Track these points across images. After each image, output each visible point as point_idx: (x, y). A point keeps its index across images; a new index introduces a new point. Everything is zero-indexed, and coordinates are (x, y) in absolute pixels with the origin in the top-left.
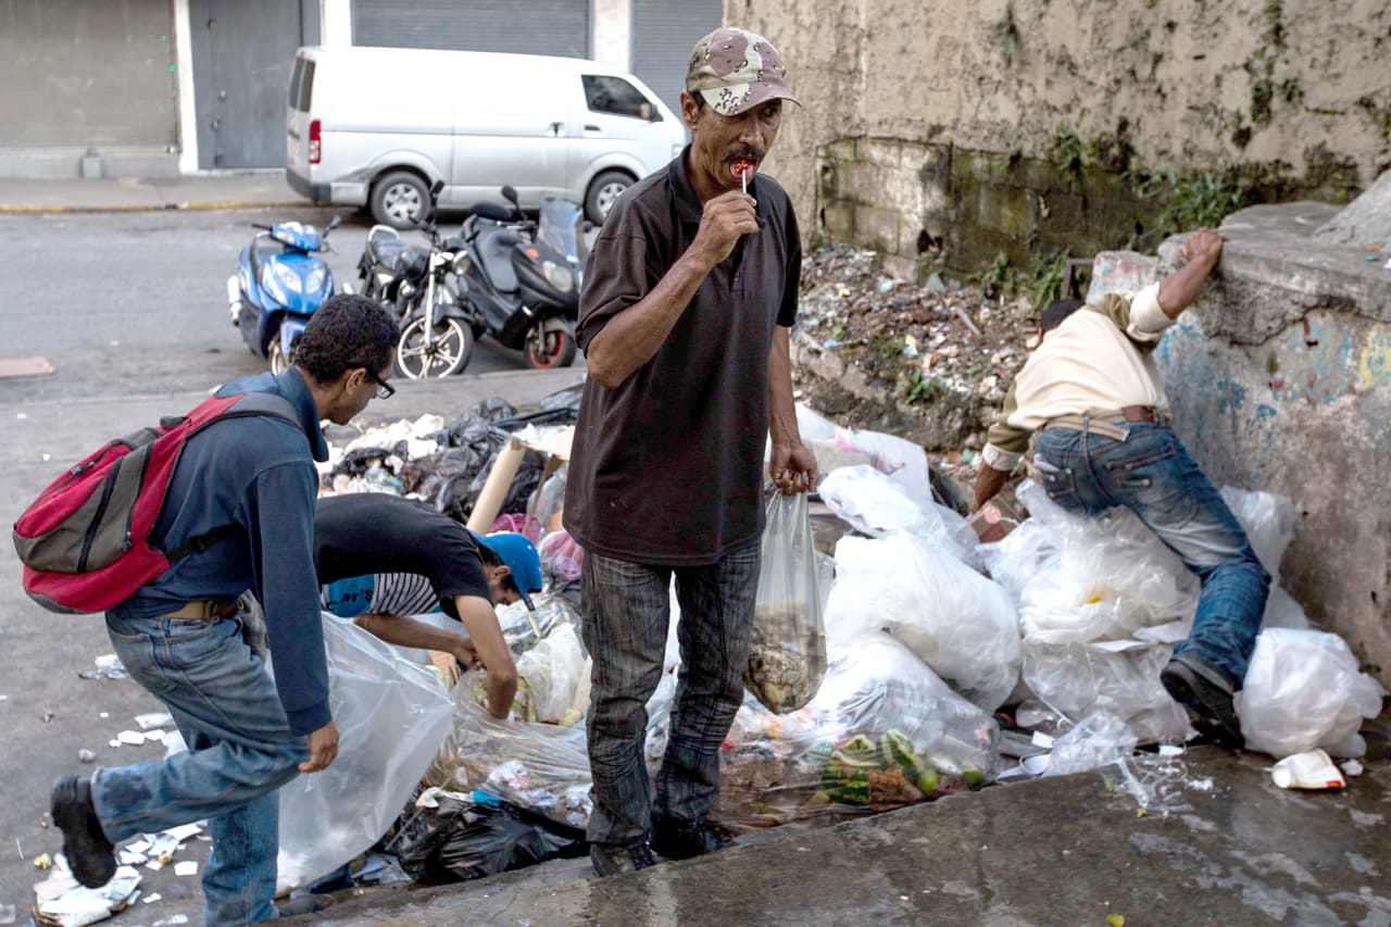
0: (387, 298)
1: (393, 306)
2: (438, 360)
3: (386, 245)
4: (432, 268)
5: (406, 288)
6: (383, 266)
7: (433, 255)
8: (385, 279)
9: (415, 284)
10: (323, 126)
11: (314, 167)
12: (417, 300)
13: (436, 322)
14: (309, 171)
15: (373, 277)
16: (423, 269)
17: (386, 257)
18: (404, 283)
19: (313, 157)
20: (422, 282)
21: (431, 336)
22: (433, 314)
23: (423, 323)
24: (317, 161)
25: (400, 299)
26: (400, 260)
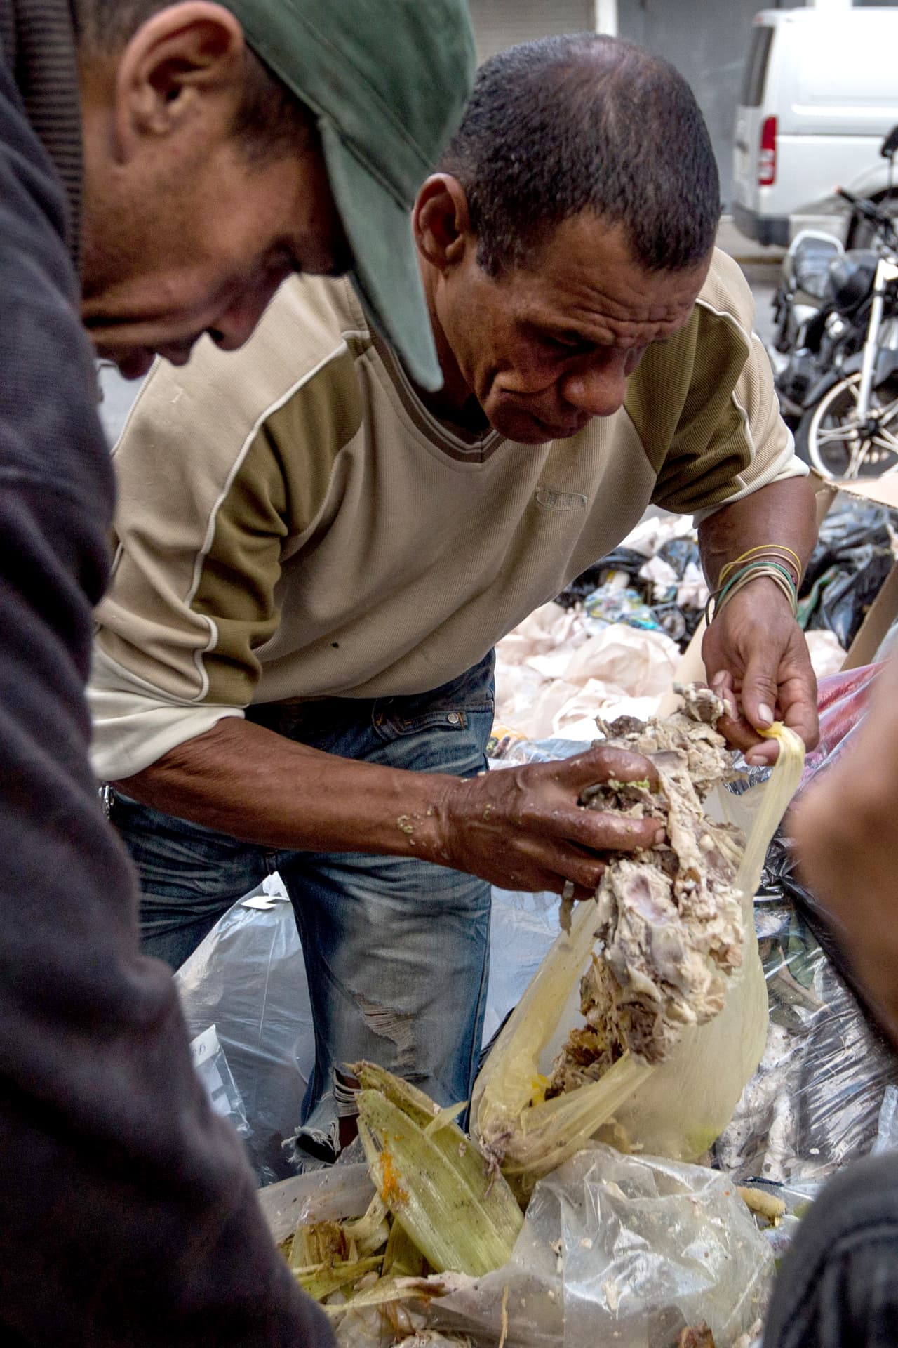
0: (806, 345)
1: (813, 359)
2: (881, 449)
3: (813, 258)
4: (879, 285)
5: (837, 326)
6: (806, 292)
7: (882, 263)
8: (804, 312)
9: (848, 316)
10: (782, 126)
11: (765, 191)
12: (853, 345)
13: (878, 380)
14: (757, 198)
15: (789, 310)
16: (865, 289)
17: (812, 276)
18: (834, 317)
19: (765, 175)
20: (861, 311)
21: (871, 407)
22: (875, 367)
23: (857, 384)
24: (769, 182)
25: (825, 345)
26: (833, 280)
